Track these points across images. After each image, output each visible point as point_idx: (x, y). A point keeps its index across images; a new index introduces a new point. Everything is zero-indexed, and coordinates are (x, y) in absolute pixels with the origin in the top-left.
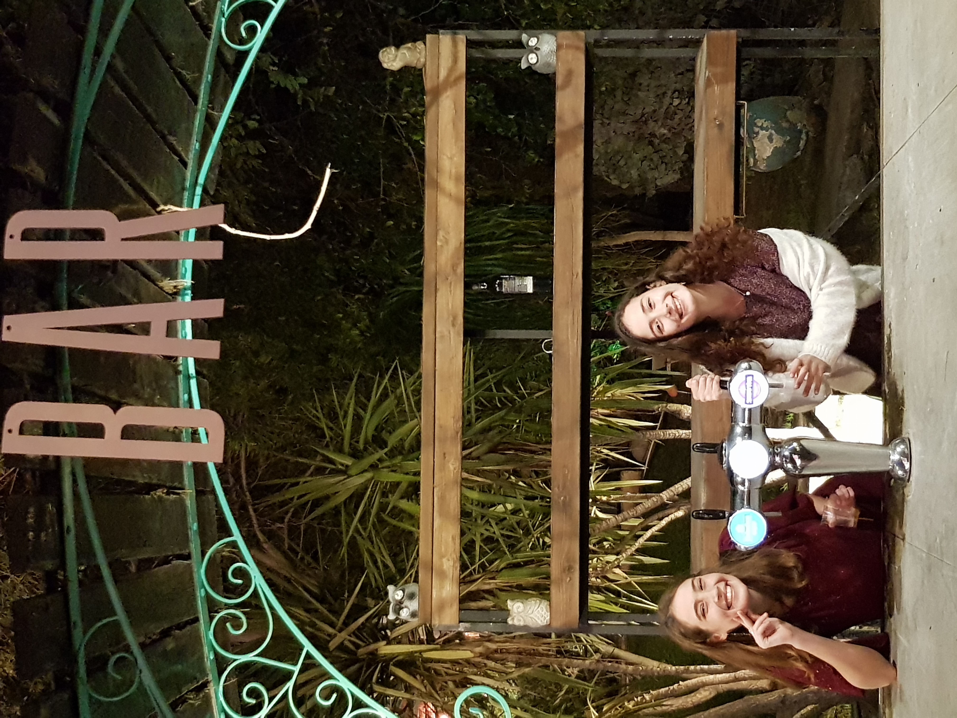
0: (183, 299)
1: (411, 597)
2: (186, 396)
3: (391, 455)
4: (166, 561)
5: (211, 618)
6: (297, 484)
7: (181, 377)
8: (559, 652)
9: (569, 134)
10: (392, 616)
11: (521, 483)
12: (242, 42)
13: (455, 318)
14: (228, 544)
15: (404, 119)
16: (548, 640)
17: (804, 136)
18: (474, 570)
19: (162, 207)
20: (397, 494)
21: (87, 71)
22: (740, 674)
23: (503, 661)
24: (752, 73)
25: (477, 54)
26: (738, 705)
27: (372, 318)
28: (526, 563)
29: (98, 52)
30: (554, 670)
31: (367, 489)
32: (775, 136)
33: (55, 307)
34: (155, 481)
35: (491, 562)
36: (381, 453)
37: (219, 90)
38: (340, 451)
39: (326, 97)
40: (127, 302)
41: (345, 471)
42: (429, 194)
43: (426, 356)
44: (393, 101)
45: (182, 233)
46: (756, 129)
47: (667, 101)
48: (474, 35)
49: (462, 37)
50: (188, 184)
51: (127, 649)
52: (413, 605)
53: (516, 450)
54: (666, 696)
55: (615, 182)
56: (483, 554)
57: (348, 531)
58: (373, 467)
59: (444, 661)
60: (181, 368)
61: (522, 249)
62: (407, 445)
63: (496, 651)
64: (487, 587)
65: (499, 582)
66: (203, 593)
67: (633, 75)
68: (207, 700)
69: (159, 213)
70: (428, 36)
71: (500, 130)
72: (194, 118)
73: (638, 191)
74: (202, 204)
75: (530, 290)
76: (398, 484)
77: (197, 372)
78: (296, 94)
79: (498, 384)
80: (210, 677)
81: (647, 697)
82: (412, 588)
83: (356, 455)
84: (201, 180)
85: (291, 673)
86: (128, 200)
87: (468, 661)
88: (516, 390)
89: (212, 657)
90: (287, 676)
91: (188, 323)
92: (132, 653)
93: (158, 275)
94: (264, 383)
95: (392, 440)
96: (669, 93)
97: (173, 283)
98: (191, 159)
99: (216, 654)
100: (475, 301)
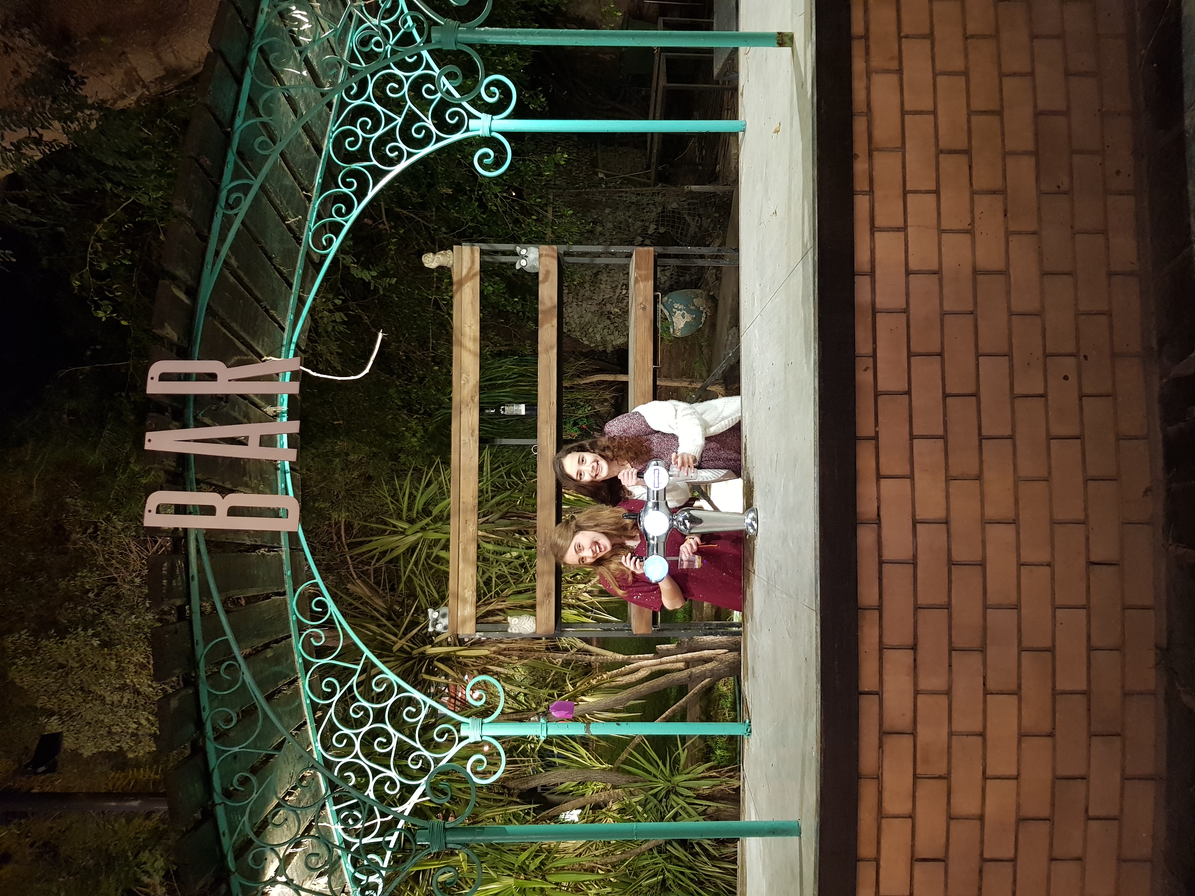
0: (281, 420)
1: (444, 616)
2: (283, 485)
3: (435, 521)
4: (268, 597)
5: (300, 635)
6: (371, 541)
7: (279, 472)
8: (547, 649)
9: (548, 311)
10: (431, 629)
11: (523, 539)
12: (325, 248)
13: (473, 431)
14: (312, 585)
15: (444, 300)
16: (540, 641)
17: (704, 315)
18: (491, 596)
19: (265, 358)
20: (438, 547)
21: (209, 267)
22: (664, 659)
23: (510, 656)
24: (672, 274)
25: (487, 258)
26: (662, 680)
27: (426, 430)
28: (526, 591)
29: (217, 253)
30: (544, 661)
31: (418, 544)
32: (686, 314)
33: (185, 426)
34: (259, 543)
35: (502, 591)
36: (428, 520)
37: (309, 278)
38: (400, 518)
39: (390, 285)
40: (240, 423)
41: (403, 533)
42: (455, 349)
43: (454, 456)
44: (438, 288)
45: (281, 375)
46: (674, 310)
47: (618, 291)
48: (485, 247)
49: (477, 248)
50: (285, 343)
51: (235, 658)
52: (445, 621)
53: (518, 517)
54: (617, 675)
55: (586, 343)
56: (497, 585)
57: (405, 572)
58: (423, 529)
59: (471, 657)
60: (279, 466)
61: (524, 386)
62: (445, 514)
63: (505, 649)
64: (499, 607)
65: (508, 603)
66: (294, 618)
67: (597, 274)
68: (297, 690)
69: (264, 361)
70: (455, 247)
71: (509, 308)
72: (289, 299)
73: (601, 348)
74: (295, 355)
75: (523, 413)
76: (440, 540)
77: (291, 468)
78: (369, 283)
79: (508, 475)
80: (299, 675)
81: (605, 676)
82: (443, 610)
83: (411, 521)
84: (295, 339)
85: (356, 670)
86: (242, 353)
87: (486, 657)
88: (519, 478)
89: (301, 661)
90: (353, 672)
91: (285, 437)
92: (237, 661)
93: (263, 404)
94: (356, 474)
95: (435, 511)
96: (620, 286)
97: (274, 409)
98: (287, 326)
99: (304, 658)
100: (492, 419)
